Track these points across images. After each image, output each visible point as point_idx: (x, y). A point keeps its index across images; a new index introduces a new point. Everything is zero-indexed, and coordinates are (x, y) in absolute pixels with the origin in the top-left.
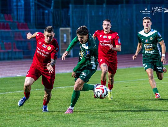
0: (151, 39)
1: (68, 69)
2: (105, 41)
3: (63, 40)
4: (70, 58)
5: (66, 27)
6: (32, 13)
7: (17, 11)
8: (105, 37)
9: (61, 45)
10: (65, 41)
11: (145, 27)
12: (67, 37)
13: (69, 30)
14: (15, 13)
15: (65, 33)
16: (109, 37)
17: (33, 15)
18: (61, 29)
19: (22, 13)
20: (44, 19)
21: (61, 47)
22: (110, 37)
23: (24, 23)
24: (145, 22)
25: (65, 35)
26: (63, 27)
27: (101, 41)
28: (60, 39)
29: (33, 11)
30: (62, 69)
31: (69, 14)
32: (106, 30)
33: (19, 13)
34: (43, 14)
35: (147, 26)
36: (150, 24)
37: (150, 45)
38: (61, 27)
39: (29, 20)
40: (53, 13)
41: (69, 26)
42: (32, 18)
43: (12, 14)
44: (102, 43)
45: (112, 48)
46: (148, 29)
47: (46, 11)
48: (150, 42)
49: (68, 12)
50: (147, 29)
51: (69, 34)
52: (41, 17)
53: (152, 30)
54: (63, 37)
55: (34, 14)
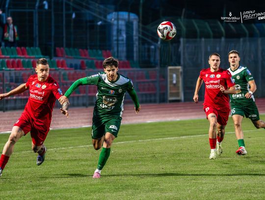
0: (238, 78)
1: (178, 116)
2: (212, 82)
3: (171, 82)
4: (180, 103)
5: (176, 65)
6: (135, 49)
7: (118, 46)
8: (212, 76)
9: (170, 87)
10: (174, 82)
11: (231, 64)
12: (177, 77)
13: (179, 69)
14: (116, 49)
15: (174, 73)
16: (217, 75)
17: (137, 52)
18: (170, 68)
19: (123, 49)
20: (149, 56)
21: (170, 90)
22: (219, 76)
23: (126, 61)
24: (232, 58)
25: (174, 76)
26: (172, 65)
27: (207, 83)
28: (169, 80)
29: (136, 46)
30: (171, 116)
31: (179, 50)
32: (214, 67)
33: (120, 49)
34: (149, 50)
35: (233, 62)
36: (238, 59)
37: (238, 87)
38: (170, 66)
39: (132, 57)
40: (160, 49)
41: (179, 64)
42: (135, 55)
43: (112, 51)
44: (208, 85)
45: (223, 91)
46: (235, 66)
47: (153, 47)
48: (237, 82)
49: (178, 47)
50: (233, 65)
51: (179, 74)
52: (146, 54)
53: (240, 67)
54: (172, 77)
55: (138, 50)
